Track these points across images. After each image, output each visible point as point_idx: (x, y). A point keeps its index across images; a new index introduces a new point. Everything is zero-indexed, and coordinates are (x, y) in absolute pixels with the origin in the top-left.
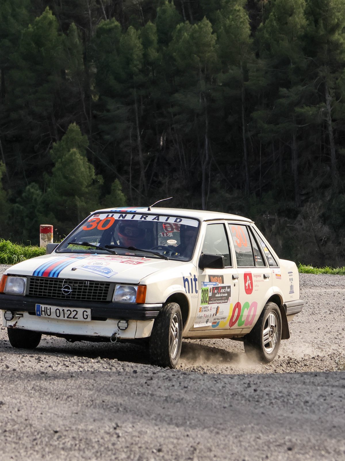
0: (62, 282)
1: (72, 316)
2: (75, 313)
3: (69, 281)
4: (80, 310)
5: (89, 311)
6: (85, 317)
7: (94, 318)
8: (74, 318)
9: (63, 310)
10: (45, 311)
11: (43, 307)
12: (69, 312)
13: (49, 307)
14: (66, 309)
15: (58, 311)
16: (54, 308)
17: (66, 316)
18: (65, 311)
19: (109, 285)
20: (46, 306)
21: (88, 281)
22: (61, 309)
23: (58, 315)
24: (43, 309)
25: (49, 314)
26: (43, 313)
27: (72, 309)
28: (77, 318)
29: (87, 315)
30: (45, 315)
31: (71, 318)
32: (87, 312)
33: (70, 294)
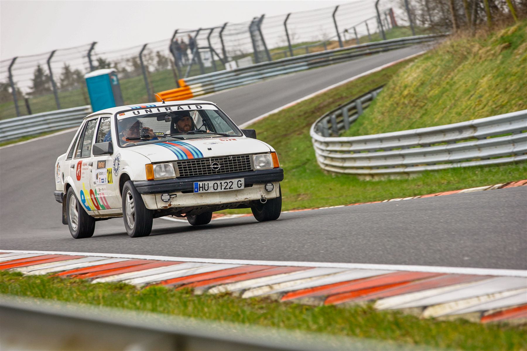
0: (209, 160)
1: (228, 187)
2: (231, 183)
3: (214, 158)
4: (235, 181)
5: (243, 180)
6: (240, 185)
7: (246, 185)
8: (230, 188)
9: (221, 183)
10: (203, 187)
11: (201, 183)
12: (226, 184)
13: (206, 183)
14: (223, 182)
15: (216, 185)
16: (211, 183)
17: (223, 188)
18: (223, 184)
19: (248, 156)
20: (204, 183)
21: (231, 156)
22: (218, 182)
23: (216, 188)
24: (201, 186)
25: (206, 189)
26: (201, 189)
27: (228, 181)
28: (232, 188)
29: (241, 184)
30: (203, 190)
31: (228, 189)
32: (241, 181)
33: (219, 169)
